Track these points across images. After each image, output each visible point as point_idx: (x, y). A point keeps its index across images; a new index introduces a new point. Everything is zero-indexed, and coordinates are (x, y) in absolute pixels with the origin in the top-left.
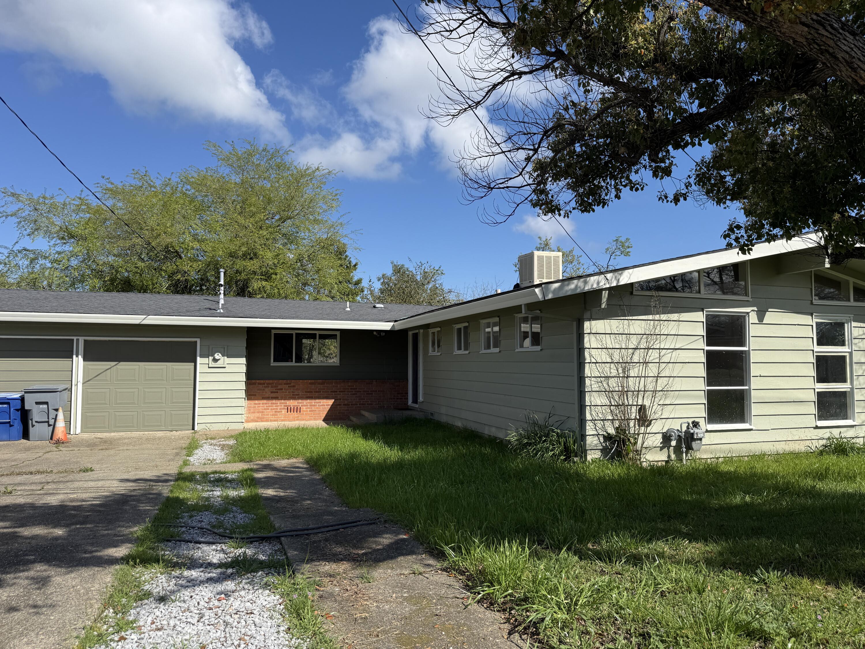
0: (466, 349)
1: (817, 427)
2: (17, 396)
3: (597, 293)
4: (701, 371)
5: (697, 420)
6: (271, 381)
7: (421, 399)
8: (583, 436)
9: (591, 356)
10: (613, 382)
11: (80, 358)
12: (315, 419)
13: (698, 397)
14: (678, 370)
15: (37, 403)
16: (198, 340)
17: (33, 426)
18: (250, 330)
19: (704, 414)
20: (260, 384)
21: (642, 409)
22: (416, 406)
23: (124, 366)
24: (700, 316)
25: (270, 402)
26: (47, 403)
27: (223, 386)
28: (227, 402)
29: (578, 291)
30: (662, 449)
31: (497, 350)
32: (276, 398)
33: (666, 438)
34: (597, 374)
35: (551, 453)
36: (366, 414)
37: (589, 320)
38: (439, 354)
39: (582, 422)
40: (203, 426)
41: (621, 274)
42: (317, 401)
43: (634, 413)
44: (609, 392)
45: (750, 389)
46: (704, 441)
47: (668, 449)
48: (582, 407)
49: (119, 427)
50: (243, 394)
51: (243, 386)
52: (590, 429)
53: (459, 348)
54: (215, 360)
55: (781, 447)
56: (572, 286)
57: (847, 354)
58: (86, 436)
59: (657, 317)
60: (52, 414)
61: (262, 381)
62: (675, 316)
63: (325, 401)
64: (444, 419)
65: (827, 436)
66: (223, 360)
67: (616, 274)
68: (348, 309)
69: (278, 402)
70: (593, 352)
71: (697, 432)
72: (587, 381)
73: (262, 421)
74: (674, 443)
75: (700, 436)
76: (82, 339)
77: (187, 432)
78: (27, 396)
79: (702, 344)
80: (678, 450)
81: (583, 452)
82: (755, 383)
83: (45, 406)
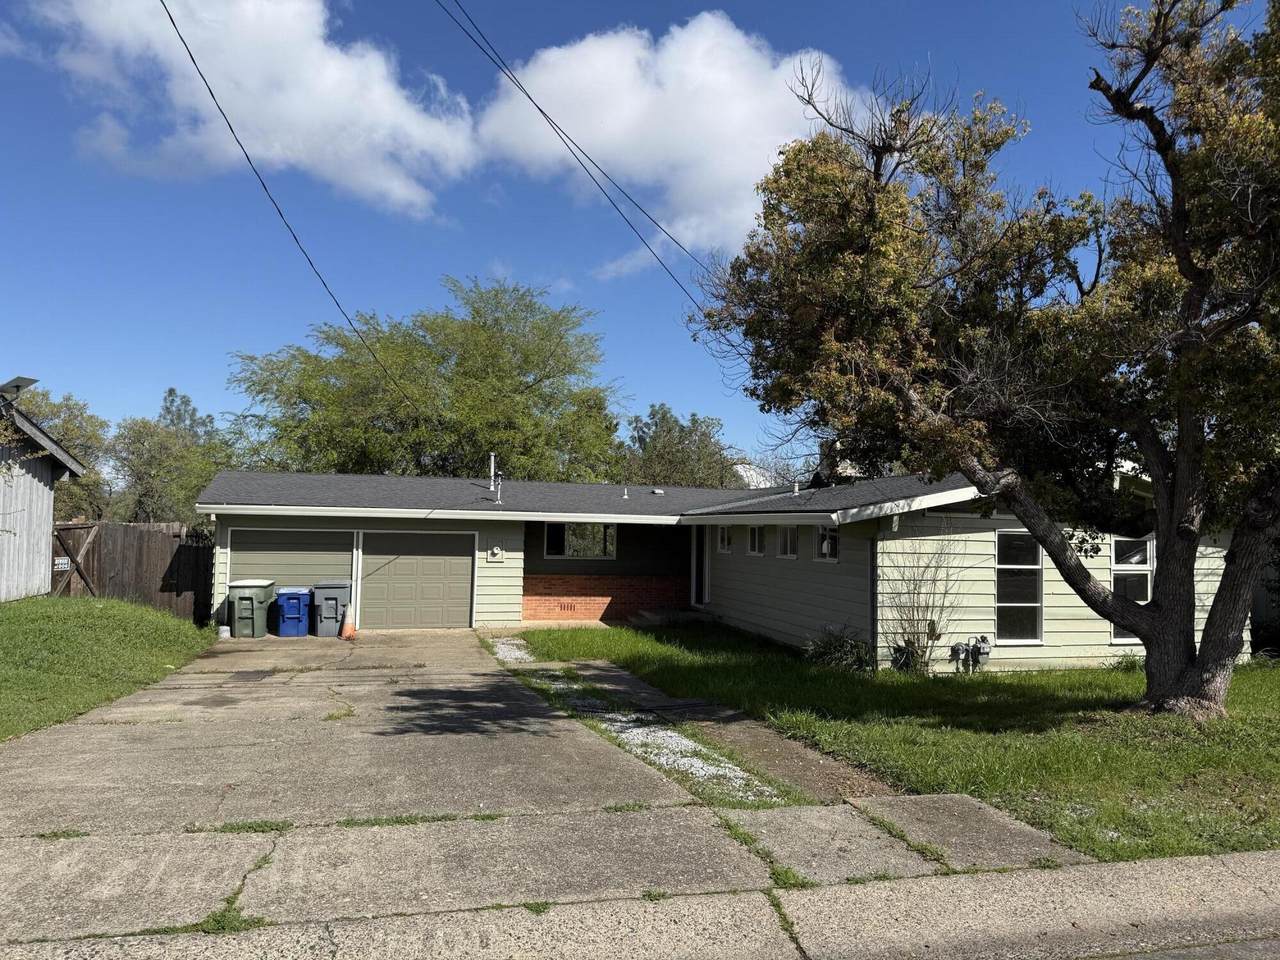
0: (760, 551)
1: (1111, 645)
2: (305, 591)
3: (889, 518)
4: (992, 589)
5: (985, 635)
6: (544, 576)
7: (707, 599)
8: (875, 648)
9: (884, 573)
10: (904, 599)
11: (360, 550)
12: (590, 619)
13: (988, 613)
14: (965, 588)
15: (326, 599)
16: (477, 534)
17: (321, 621)
18: (529, 524)
19: (993, 629)
20: (533, 578)
21: (932, 624)
22: (701, 607)
23: (404, 560)
24: (992, 536)
25: (544, 598)
26: (336, 599)
27: (501, 582)
28: (504, 599)
29: (874, 515)
30: (950, 661)
31: (794, 557)
32: (550, 595)
33: (955, 651)
34: (889, 591)
35: (845, 662)
36: (646, 614)
37: (882, 540)
38: (730, 552)
39: (874, 634)
40: (481, 624)
41: (912, 501)
42: (593, 598)
43: (923, 627)
44: (900, 607)
45: (1041, 607)
46: (991, 656)
47: (957, 662)
48: (874, 621)
49: (397, 623)
50: (520, 591)
51: (521, 582)
52: (881, 642)
53: (753, 549)
54: (494, 555)
55: (1071, 663)
56: (869, 512)
57: (1149, 573)
58: (366, 632)
59: (947, 537)
60: (340, 610)
61: (535, 576)
62: (964, 536)
63: (600, 598)
64: (732, 623)
65: (1121, 653)
66: (501, 554)
67: (909, 501)
68: (626, 497)
69: (551, 598)
70: (885, 569)
71: (985, 647)
72: (880, 597)
73: (534, 619)
74: (962, 656)
75: (987, 650)
76: (361, 532)
77: (465, 629)
78: (317, 592)
79: (994, 563)
80: (965, 663)
81: (874, 662)
82: (1046, 601)
83: (334, 602)
